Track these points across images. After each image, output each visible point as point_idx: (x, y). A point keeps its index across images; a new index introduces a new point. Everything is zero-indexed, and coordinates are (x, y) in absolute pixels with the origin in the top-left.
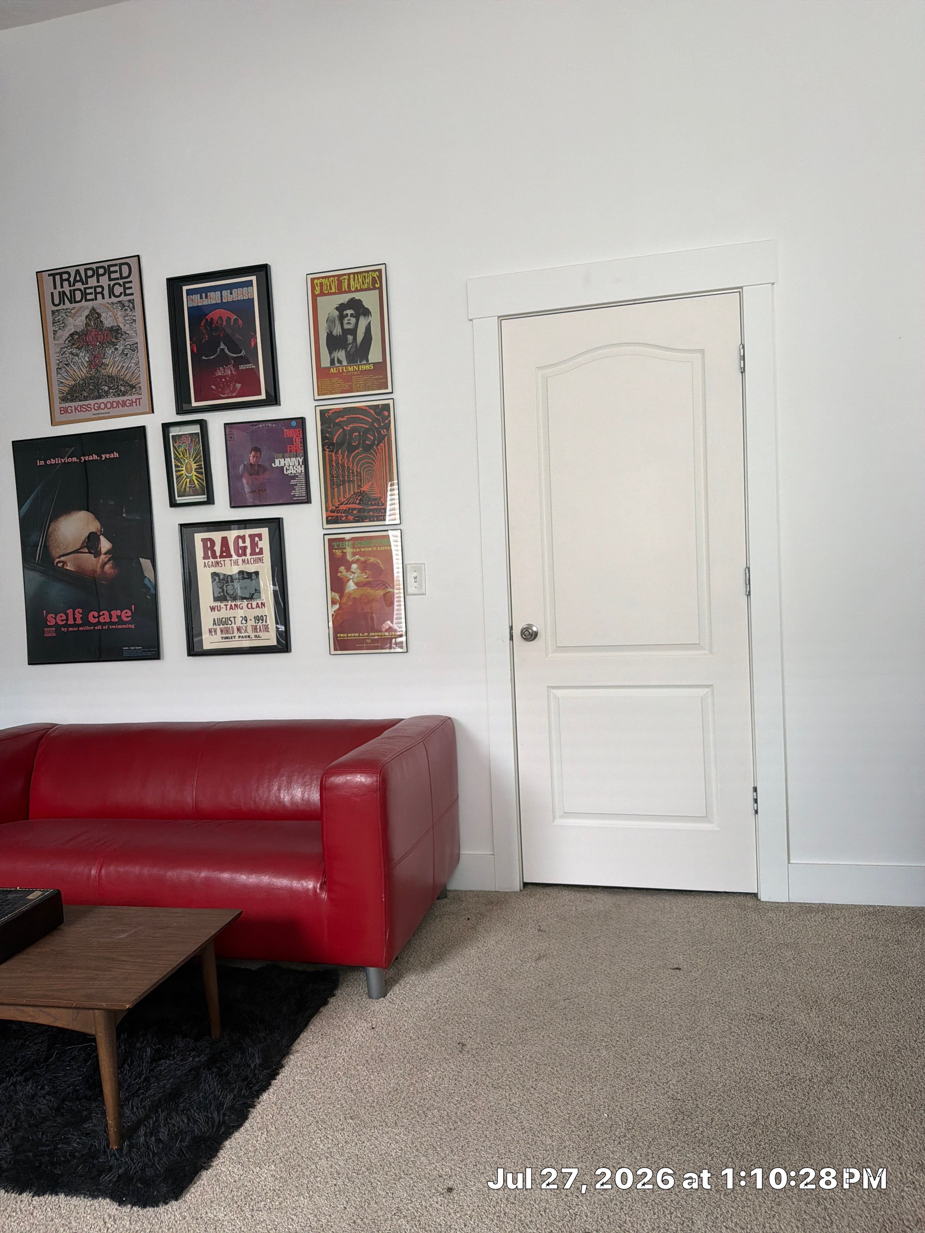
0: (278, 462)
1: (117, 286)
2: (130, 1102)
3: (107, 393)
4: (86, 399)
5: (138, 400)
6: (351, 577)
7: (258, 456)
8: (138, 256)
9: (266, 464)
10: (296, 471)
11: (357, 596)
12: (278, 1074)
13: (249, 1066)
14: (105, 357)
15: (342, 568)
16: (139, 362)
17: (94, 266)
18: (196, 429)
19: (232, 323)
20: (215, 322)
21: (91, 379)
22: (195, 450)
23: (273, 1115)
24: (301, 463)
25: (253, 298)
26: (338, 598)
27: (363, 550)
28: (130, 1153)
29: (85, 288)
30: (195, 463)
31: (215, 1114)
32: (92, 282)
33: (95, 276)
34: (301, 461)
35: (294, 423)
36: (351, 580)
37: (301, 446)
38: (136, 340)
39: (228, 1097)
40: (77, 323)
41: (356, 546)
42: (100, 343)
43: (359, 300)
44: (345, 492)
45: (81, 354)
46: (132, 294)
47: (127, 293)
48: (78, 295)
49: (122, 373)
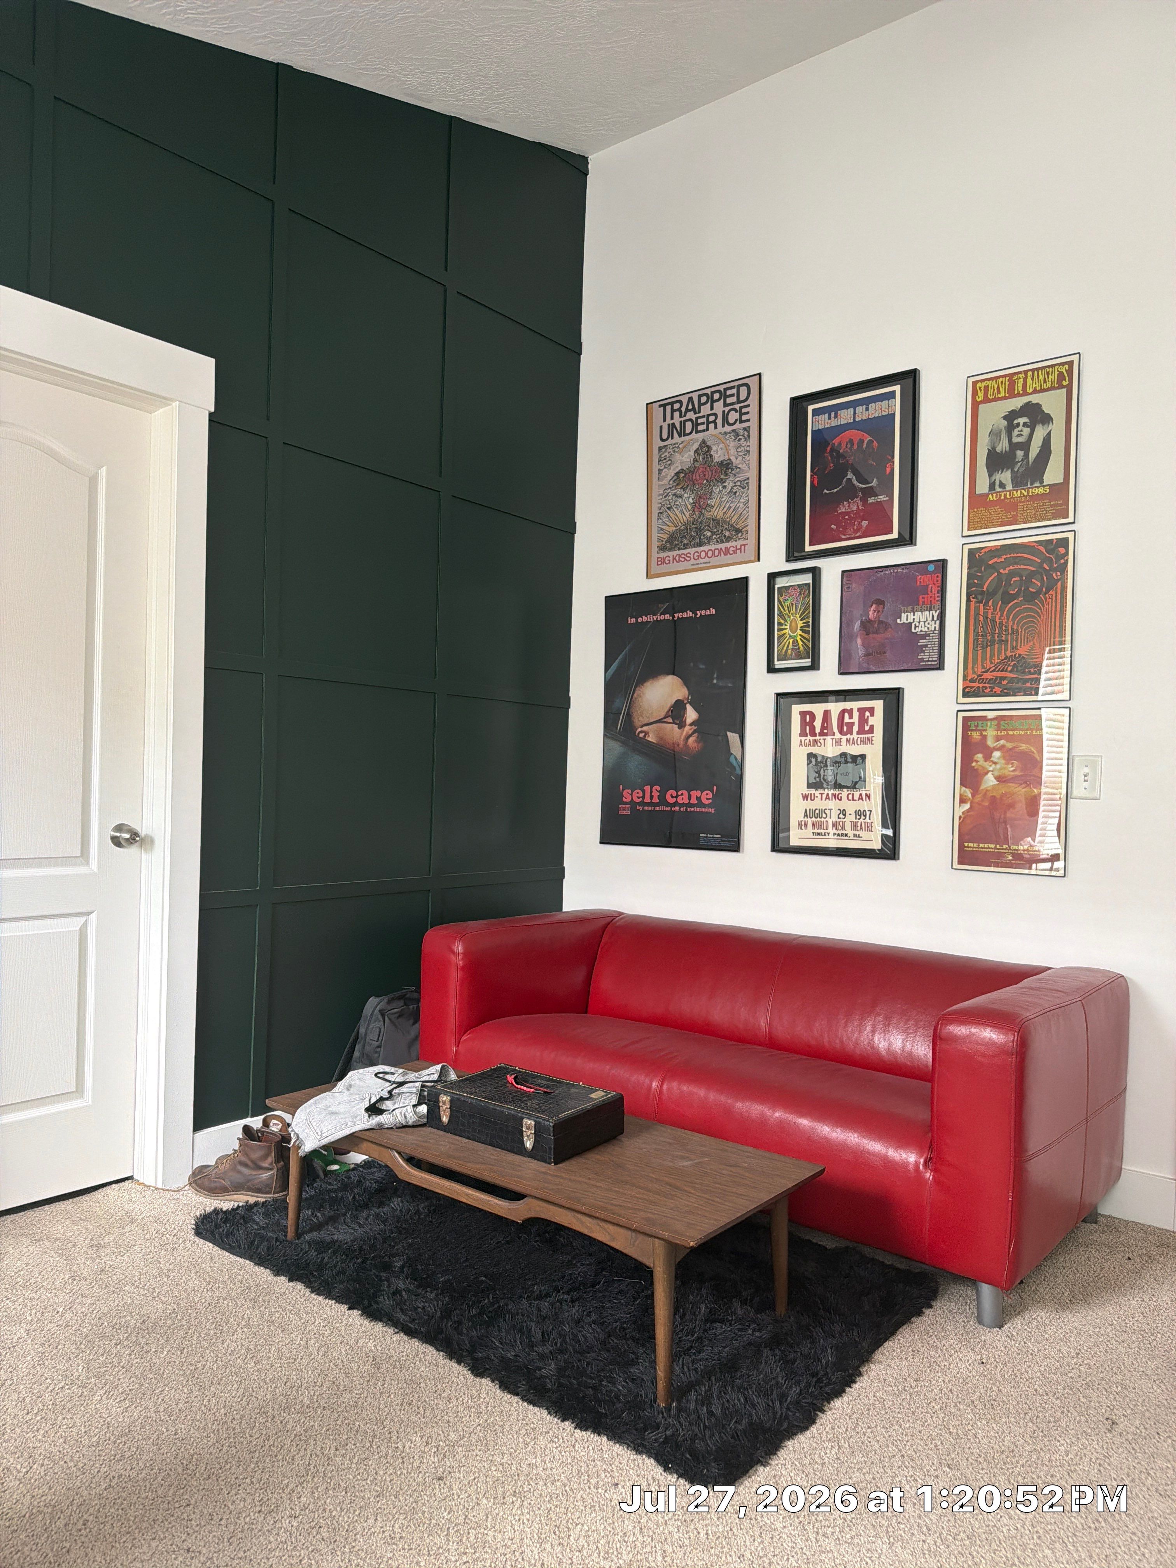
0: (906, 618)
1: (733, 412)
2: (681, 1359)
3: (709, 539)
4: (686, 547)
5: (743, 547)
6: (991, 769)
7: (880, 609)
8: (760, 374)
9: (890, 621)
10: (928, 628)
11: (997, 794)
12: (855, 1382)
13: (820, 1360)
14: (712, 497)
15: (979, 757)
16: (748, 501)
17: (709, 391)
18: (807, 579)
19: (864, 446)
20: (844, 446)
21: (693, 524)
22: (803, 604)
23: (847, 1430)
24: (935, 619)
25: (894, 414)
26: (970, 796)
27: (1011, 733)
28: (678, 1416)
29: (697, 418)
30: (801, 620)
31: (777, 1404)
32: (706, 410)
33: (709, 403)
34: (936, 615)
35: (931, 568)
36: (990, 774)
37: (938, 597)
38: (747, 475)
39: (794, 1389)
40: (684, 459)
41: (1002, 727)
42: (707, 481)
43: (1038, 404)
44: (992, 656)
45: (686, 495)
46: (748, 420)
47: (743, 419)
48: (689, 426)
49: (728, 515)
